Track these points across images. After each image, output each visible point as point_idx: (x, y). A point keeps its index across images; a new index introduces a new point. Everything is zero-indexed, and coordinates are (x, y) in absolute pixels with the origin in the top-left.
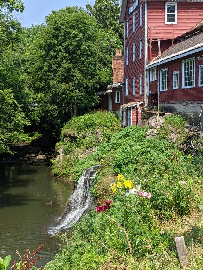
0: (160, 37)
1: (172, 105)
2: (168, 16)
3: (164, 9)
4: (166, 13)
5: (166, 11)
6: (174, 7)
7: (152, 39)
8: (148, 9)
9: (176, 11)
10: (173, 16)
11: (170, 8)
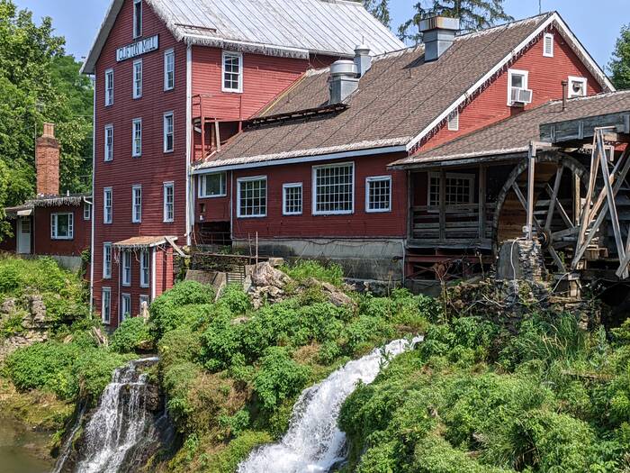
0: (219, 116)
1: (281, 244)
2: (227, 76)
3: (220, 64)
4: (224, 71)
5: (223, 66)
6: (236, 61)
7: (206, 119)
8: (193, 60)
9: (241, 69)
10: (235, 77)
11: (230, 62)
